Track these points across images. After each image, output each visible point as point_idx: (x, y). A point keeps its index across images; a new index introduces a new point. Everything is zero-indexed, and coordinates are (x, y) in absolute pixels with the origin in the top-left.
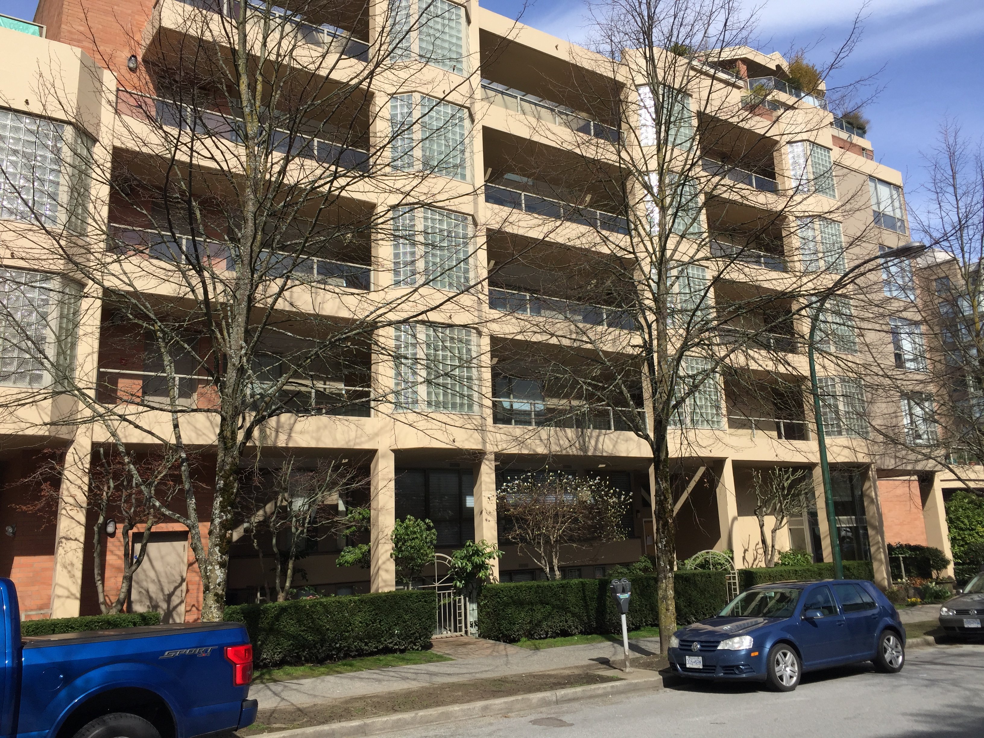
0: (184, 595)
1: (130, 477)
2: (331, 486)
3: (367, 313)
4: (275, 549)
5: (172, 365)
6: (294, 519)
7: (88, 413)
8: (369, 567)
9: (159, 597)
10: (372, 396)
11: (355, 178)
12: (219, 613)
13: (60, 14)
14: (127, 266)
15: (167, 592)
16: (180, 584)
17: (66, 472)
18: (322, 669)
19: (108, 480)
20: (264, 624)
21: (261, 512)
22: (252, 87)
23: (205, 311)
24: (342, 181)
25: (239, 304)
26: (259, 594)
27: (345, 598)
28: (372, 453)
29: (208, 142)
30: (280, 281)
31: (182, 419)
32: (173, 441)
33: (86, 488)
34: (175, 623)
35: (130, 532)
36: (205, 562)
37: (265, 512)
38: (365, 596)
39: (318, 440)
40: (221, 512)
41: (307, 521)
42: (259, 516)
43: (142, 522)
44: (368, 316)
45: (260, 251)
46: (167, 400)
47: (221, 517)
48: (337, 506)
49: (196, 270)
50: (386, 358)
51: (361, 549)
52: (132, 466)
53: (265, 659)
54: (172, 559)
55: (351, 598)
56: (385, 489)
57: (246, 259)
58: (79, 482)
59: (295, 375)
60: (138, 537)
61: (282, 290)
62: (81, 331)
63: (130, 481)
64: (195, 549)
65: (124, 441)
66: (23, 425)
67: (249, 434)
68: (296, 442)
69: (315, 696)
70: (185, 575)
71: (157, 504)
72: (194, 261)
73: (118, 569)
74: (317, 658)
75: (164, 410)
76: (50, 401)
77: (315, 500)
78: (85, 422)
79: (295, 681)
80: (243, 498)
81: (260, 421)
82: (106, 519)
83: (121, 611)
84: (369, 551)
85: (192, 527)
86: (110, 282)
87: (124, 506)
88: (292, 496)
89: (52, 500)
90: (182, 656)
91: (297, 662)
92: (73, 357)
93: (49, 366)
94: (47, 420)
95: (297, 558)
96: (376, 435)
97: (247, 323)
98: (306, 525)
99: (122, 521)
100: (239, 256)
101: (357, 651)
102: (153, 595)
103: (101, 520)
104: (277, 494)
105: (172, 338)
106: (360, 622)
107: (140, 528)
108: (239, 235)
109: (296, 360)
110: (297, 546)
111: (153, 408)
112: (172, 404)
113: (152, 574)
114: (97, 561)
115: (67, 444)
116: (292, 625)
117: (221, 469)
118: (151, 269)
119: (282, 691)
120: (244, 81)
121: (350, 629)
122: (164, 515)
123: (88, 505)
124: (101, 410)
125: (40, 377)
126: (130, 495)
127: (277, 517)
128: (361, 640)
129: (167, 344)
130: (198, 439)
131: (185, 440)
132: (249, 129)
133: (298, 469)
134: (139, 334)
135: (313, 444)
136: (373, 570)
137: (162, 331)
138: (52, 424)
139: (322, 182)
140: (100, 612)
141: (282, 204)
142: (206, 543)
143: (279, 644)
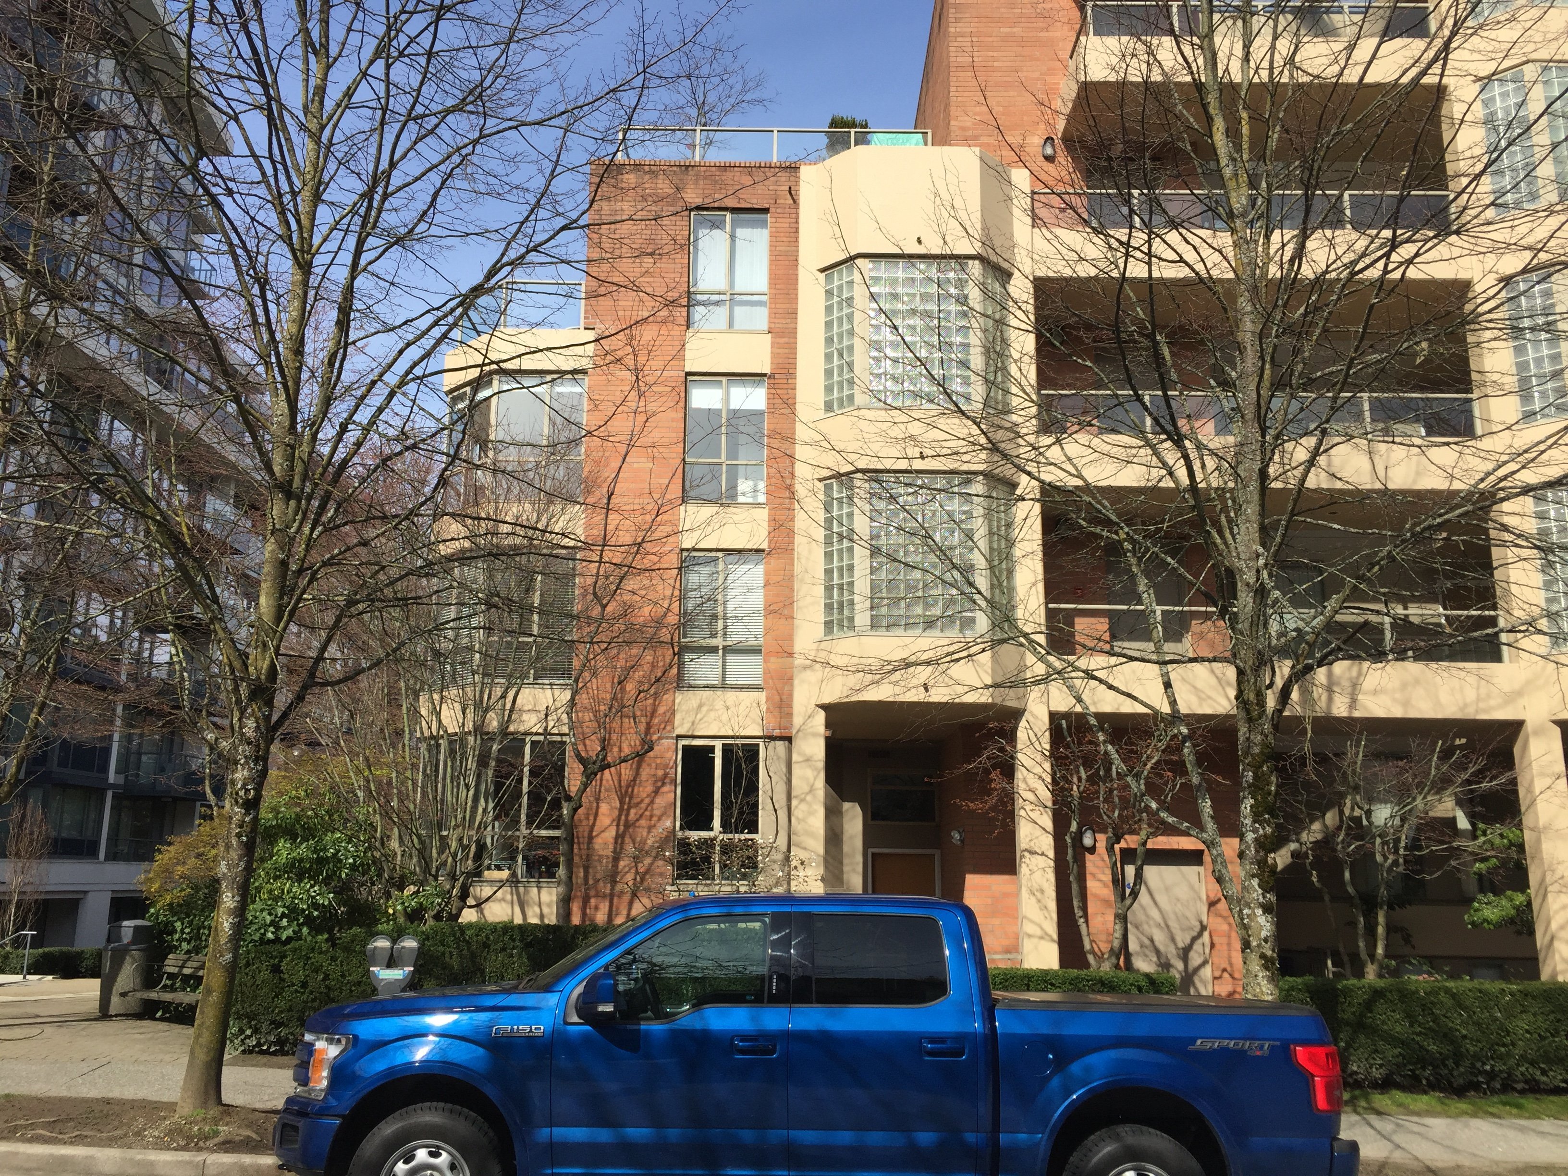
0: (1207, 950)
1: (1108, 763)
2: (1441, 785)
3: (1478, 476)
4: (1350, 889)
5: (1151, 591)
6: (1378, 841)
7: (1040, 669)
8: (1532, 932)
9: (1170, 952)
10: (1502, 623)
11: (1426, 241)
12: (1271, 987)
13: (947, 105)
14: (1072, 448)
15: (1181, 945)
16: (1200, 935)
17: (1019, 756)
18: (1463, 1106)
19: (1078, 767)
20: (1347, 1013)
21: (1316, 826)
22: (1232, 133)
23: (1192, 502)
24: (1406, 251)
25: (1245, 487)
26: (1329, 963)
27: (1493, 986)
28: (1514, 728)
29: (1173, 237)
30: (1311, 442)
31: (1176, 673)
32: (1166, 709)
33: (1049, 779)
34: (1200, 996)
35: (1117, 847)
36: (1239, 901)
37: (1325, 826)
38: (1530, 985)
39: (1406, 704)
40: (1255, 822)
41: (1403, 844)
42: (1314, 832)
43: (1132, 832)
44: (1482, 480)
45: (1272, 396)
46: (1151, 646)
47: (1255, 831)
48: (1454, 820)
49: (1173, 441)
50: (1526, 553)
51: (1511, 900)
52: (1110, 747)
53: (1356, 1073)
54: (1182, 892)
55: (1504, 986)
56: (1549, 793)
57: (1250, 413)
58: (1038, 770)
59: (1356, 595)
60: (1128, 855)
61: (1315, 453)
62: (1017, 552)
63: (1108, 770)
64: (1219, 880)
65: (1093, 709)
66: (960, 689)
67: (1284, 695)
68: (1365, 708)
69: (1456, 1151)
70: (1205, 919)
71: (1154, 805)
72: (1170, 428)
73: (1106, 902)
74: (1450, 1083)
75: (1149, 661)
76: (988, 654)
77: (1410, 811)
78: (1037, 683)
79: (1415, 1119)
80: (1284, 801)
81: (1301, 674)
82: (1080, 826)
83: (1117, 966)
84: (1529, 904)
85: (1210, 844)
86: (1050, 475)
87: (1103, 807)
88: (1370, 800)
89: (1007, 796)
90: (1224, 1050)
91: (1413, 1085)
92: (1011, 589)
93: (983, 604)
94: (989, 682)
95: (1391, 907)
96: (1519, 694)
97: (1263, 513)
98: (1402, 852)
99: (1103, 830)
100: (1237, 409)
101: (1526, 1082)
102: (1162, 948)
103: (1074, 827)
104: (1342, 796)
105: (1147, 549)
106: (1527, 1031)
107: (1130, 841)
108: (1234, 374)
109: (1353, 570)
110: (1389, 886)
111: (1132, 659)
112: (1158, 650)
113: (1155, 914)
114: (1075, 887)
115: (1017, 714)
116: (1397, 1021)
117: (1246, 753)
118: (1106, 448)
119: (1395, 1132)
120: (1219, 125)
121: (1507, 1040)
122: (1163, 822)
123: (1054, 803)
124: (1058, 664)
125: (973, 620)
126: (1111, 791)
127: (1347, 835)
128: (1532, 1063)
129: (1140, 559)
130: (1201, 705)
131: (1183, 709)
132: (1233, 200)
133: (1374, 756)
134: (1099, 547)
135: (1397, 712)
136: (1540, 940)
137: (1133, 541)
138: (996, 686)
139: (1367, 260)
140: (1087, 965)
141: (1302, 310)
142: (1236, 871)
143: (1376, 1051)
